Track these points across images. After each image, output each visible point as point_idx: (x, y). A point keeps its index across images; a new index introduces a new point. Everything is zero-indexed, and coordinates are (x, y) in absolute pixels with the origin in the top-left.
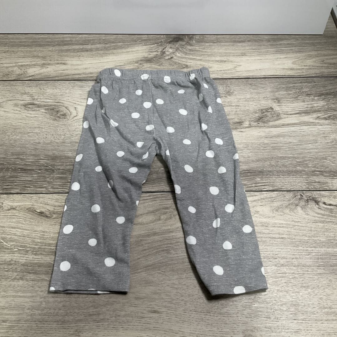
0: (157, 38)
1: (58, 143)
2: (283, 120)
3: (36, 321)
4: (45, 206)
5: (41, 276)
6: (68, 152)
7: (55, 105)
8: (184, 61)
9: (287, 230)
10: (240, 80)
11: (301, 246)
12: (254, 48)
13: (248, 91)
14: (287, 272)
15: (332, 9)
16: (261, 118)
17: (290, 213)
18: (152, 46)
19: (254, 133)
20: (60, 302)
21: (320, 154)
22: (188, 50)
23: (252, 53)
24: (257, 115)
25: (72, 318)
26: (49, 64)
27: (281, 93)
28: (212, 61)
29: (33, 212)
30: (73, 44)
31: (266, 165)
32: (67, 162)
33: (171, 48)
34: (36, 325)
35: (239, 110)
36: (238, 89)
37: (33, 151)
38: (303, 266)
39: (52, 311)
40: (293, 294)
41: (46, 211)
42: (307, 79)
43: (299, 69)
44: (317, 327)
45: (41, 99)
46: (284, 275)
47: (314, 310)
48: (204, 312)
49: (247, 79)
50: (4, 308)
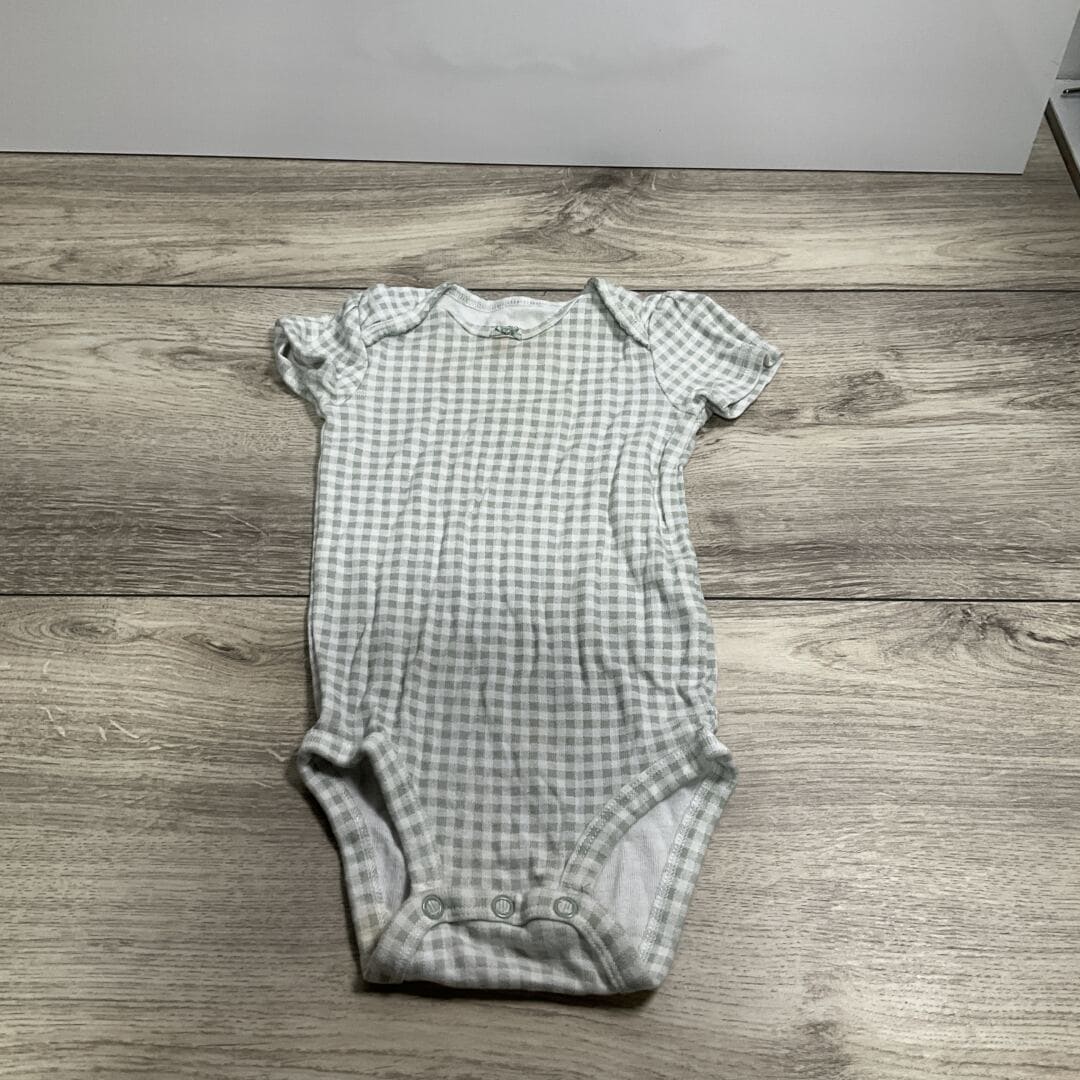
0: (547, 176)
2: (909, 406)
3: (215, 943)
4: (236, 631)
5: (229, 820)
7: (257, 356)
8: (626, 242)
9: (925, 705)
10: (787, 296)
11: (967, 751)
12: (826, 207)
14: (927, 819)
15: (1049, 103)
16: (848, 401)
17: (934, 661)
18: (533, 198)
19: (828, 441)
20: (284, 892)
21: (1016, 501)
22: (637, 211)
23: (821, 223)
24: (837, 392)
25: (318, 934)
26: (238, 243)
27: (903, 332)
28: (707, 241)
29: (203, 647)
30: (306, 189)
32: (295, 511)
33: (587, 203)
34: (216, 954)
37: (197, 480)
38: (974, 806)
39: (263, 915)
40: (944, 880)
41: (239, 644)
42: (977, 297)
43: (956, 268)
44: (1014, 968)
45: (216, 338)
46: (920, 828)
47: (1006, 922)
48: (694, 925)
49: (807, 294)
50: (125, 906)
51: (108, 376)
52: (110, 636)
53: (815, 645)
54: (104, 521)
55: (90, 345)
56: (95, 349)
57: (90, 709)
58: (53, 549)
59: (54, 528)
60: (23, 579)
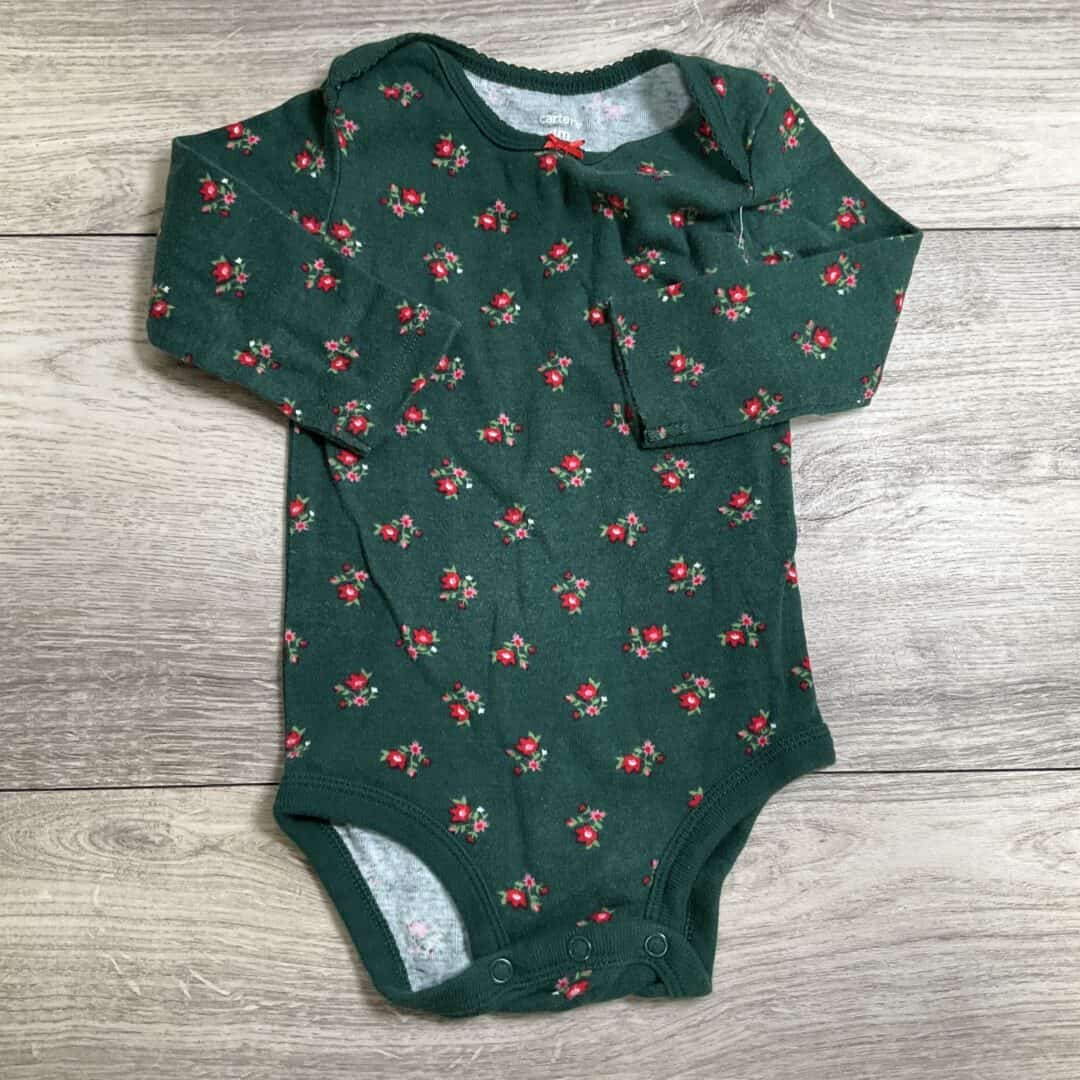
51: (77, 410)
52: (168, 848)
53: (1039, 838)
54: (122, 667)
55: (42, 352)
56: (51, 360)
57: (162, 956)
58: (63, 715)
59: (58, 681)
60: (34, 765)
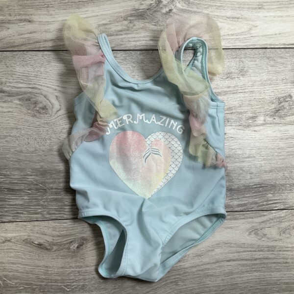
1: (43, 151)
6: (59, 164)
13: (265, 68)
31: (279, 177)
35: (253, 98)
36: (253, 66)
